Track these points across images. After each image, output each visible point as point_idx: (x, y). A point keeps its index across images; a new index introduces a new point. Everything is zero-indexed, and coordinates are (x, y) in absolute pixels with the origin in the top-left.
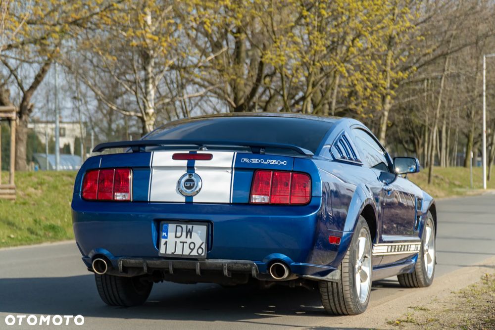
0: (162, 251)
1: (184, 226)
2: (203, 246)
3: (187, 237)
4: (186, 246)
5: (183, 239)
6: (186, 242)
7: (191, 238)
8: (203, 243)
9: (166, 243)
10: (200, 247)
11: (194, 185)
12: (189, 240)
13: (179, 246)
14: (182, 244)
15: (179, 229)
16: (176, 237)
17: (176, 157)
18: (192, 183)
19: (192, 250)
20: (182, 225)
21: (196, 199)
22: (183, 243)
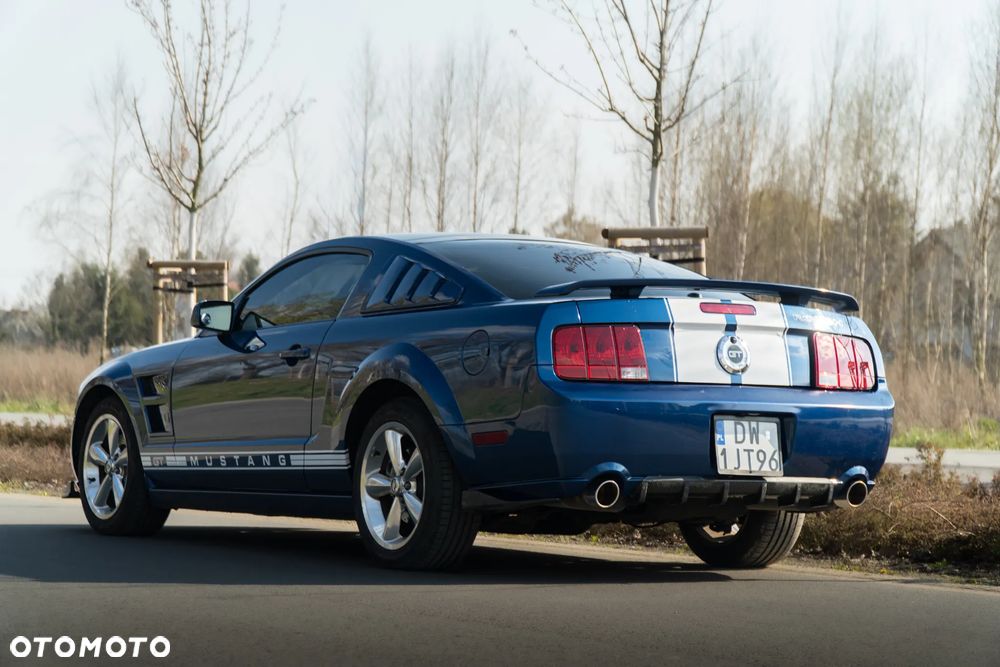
0: (721, 470)
1: (746, 424)
2: (776, 457)
3: (752, 442)
4: (753, 455)
5: (747, 445)
6: (752, 451)
7: (758, 443)
8: (775, 452)
9: (724, 452)
10: (772, 458)
11: (741, 355)
12: (755, 447)
13: (744, 456)
14: (746, 453)
15: (739, 427)
16: (737, 442)
17: (705, 307)
18: (739, 353)
19: (763, 462)
20: (743, 423)
21: (745, 380)
22: (749, 451)
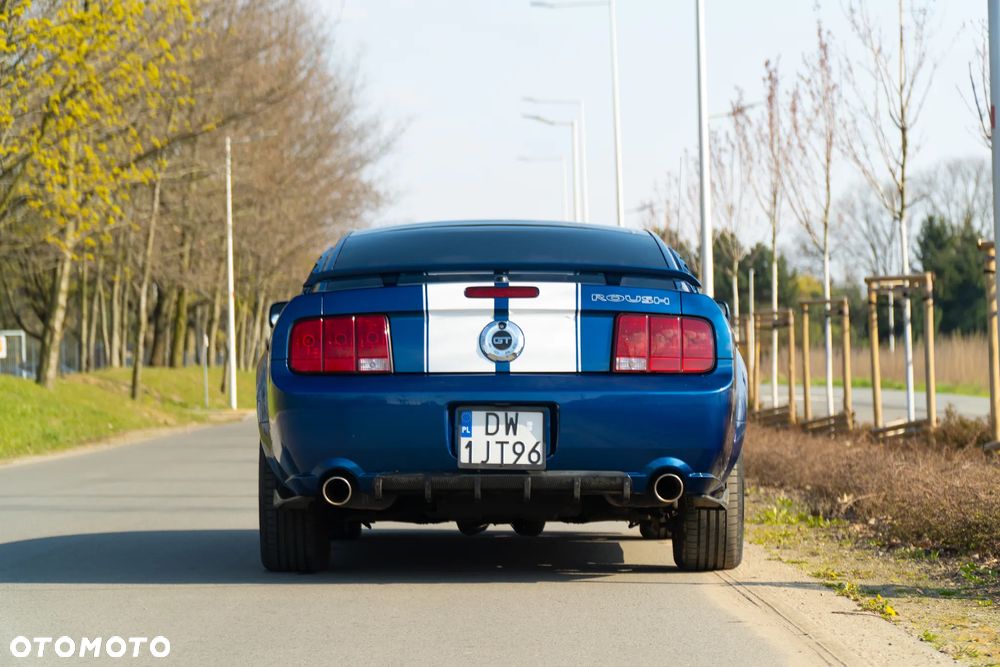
0: (464, 458)
1: (501, 415)
2: (539, 448)
3: (507, 433)
4: (508, 448)
5: (501, 436)
6: (507, 443)
7: (515, 433)
8: (537, 443)
9: (469, 445)
10: (533, 450)
11: (510, 341)
12: (512, 439)
13: (495, 450)
14: (499, 445)
15: (492, 419)
16: (487, 433)
17: (471, 293)
18: (507, 339)
19: (519, 455)
20: (499, 413)
21: (515, 367)
22: (502, 443)
